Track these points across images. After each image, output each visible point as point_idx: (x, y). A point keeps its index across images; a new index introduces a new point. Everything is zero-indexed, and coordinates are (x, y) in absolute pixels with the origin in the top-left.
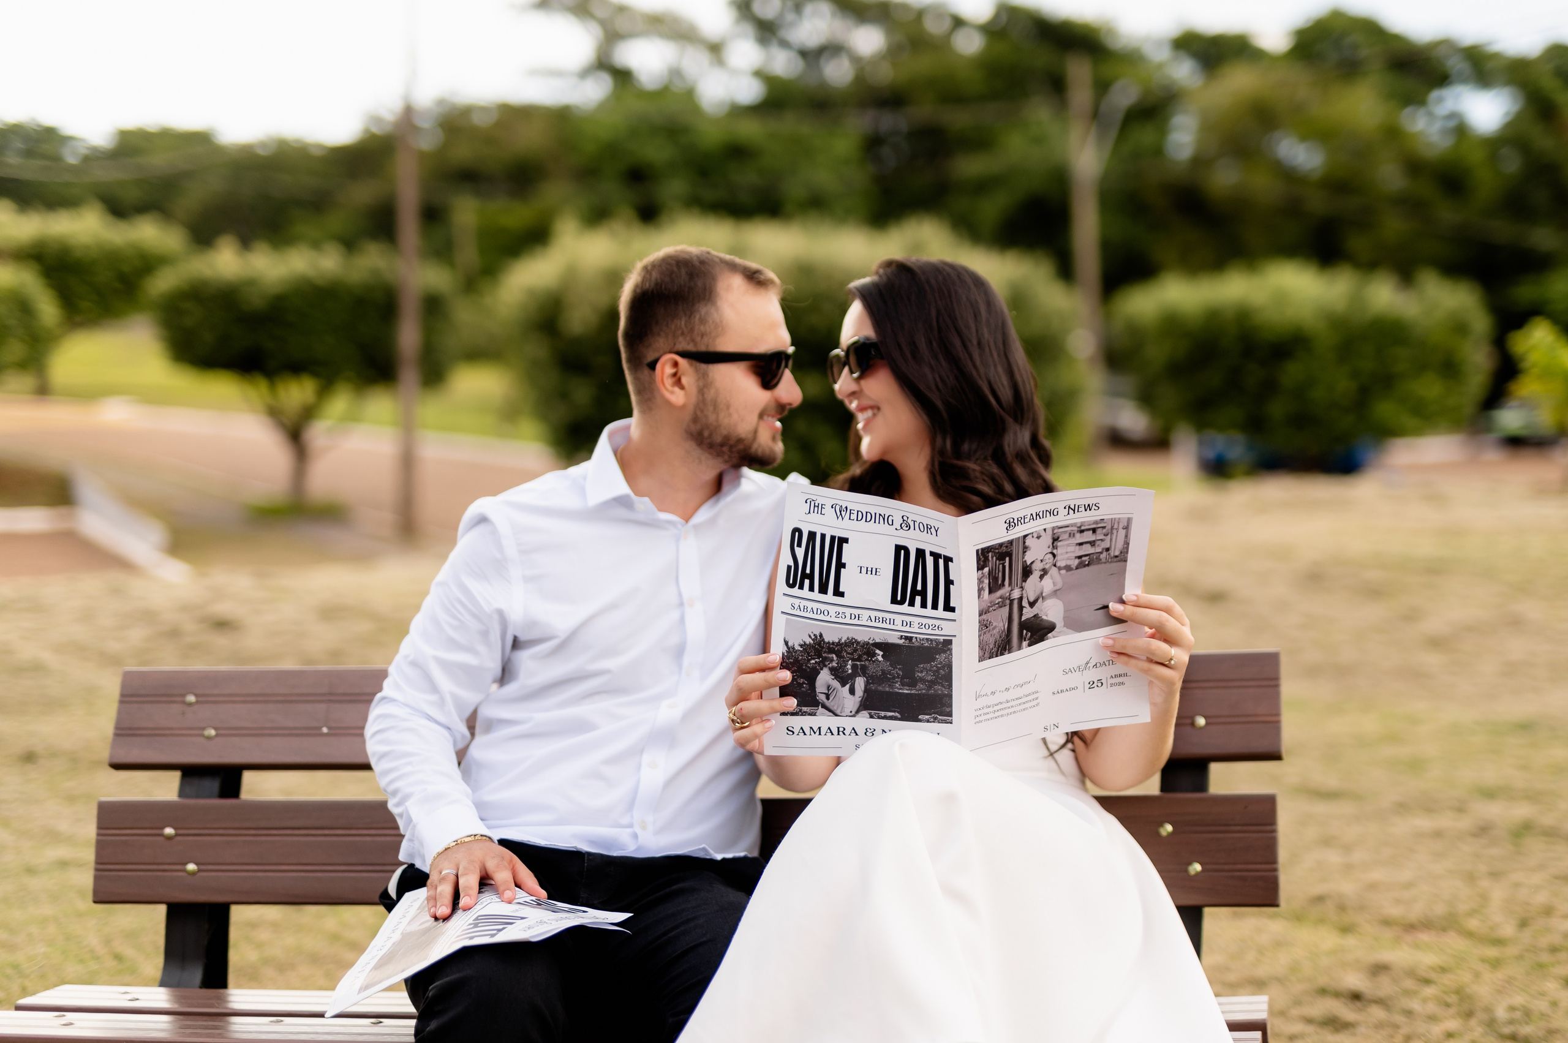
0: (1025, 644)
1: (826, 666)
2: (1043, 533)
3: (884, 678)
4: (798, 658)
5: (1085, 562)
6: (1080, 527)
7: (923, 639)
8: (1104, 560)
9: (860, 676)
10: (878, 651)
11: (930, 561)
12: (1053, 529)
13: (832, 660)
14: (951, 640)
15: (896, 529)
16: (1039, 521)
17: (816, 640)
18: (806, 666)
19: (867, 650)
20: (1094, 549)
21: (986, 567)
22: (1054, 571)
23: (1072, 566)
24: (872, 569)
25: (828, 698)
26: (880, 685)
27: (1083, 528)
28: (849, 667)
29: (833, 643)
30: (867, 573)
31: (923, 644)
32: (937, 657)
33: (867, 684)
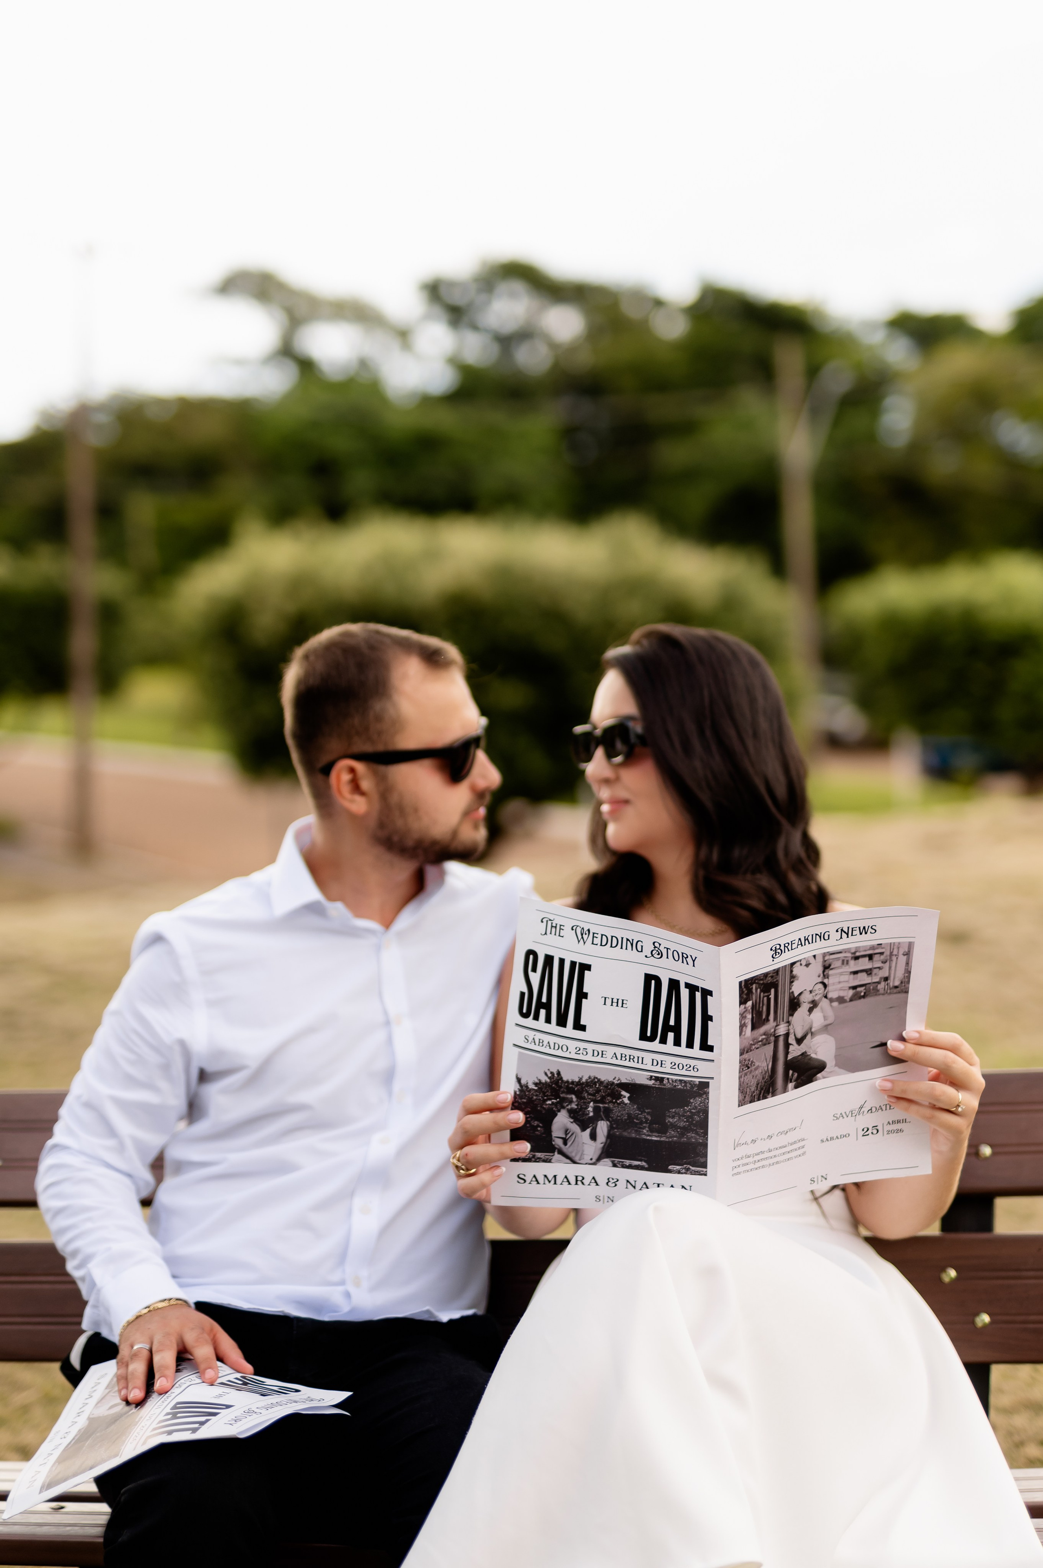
0: (791, 1085)
1: (564, 1108)
2: (812, 960)
3: (630, 1122)
4: (532, 1098)
5: (860, 993)
6: (854, 953)
7: (676, 1080)
8: (882, 991)
9: (602, 1120)
10: (623, 1093)
11: (685, 993)
12: (824, 955)
13: (571, 1102)
14: (708, 1083)
15: (646, 956)
16: (808, 947)
17: (553, 1078)
18: (541, 1107)
19: (612, 1090)
20: (870, 978)
21: (749, 1000)
22: (824, 1003)
23: (846, 998)
24: (618, 1000)
25: (565, 1143)
26: (625, 1130)
27: (858, 954)
28: (590, 1109)
29: (573, 1082)
30: (612, 1005)
31: (675, 1086)
32: (692, 1101)
33: (611, 1129)
